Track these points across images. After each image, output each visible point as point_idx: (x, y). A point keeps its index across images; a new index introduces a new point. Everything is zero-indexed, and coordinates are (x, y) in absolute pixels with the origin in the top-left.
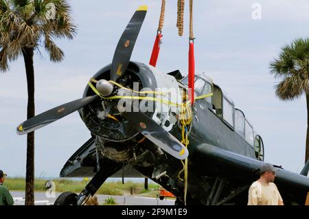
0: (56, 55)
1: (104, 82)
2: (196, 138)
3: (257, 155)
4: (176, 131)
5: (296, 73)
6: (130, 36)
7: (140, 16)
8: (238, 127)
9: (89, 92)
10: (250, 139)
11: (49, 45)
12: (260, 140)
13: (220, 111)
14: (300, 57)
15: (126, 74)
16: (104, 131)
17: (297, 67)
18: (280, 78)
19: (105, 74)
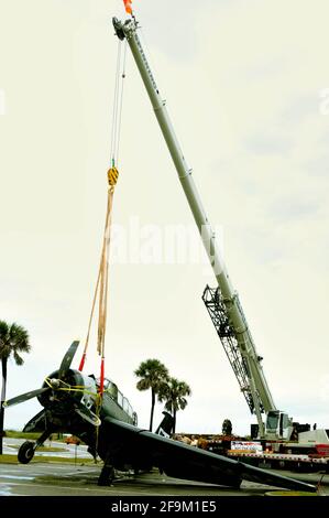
0: (19, 361)
1: (55, 380)
2: (104, 414)
3: (134, 423)
4: (93, 409)
5: (146, 377)
6: (70, 355)
7: (76, 344)
8: (125, 408)
9: (45, 385)
10: (130, 414)
11: (16, 355)
12: (135, 414)
13: (116, 398)
14: (149, 369)
15: (66, 376)
16: (53, 408)
17: (147, 373)
18: (139, 379)
19: (55, 376)
